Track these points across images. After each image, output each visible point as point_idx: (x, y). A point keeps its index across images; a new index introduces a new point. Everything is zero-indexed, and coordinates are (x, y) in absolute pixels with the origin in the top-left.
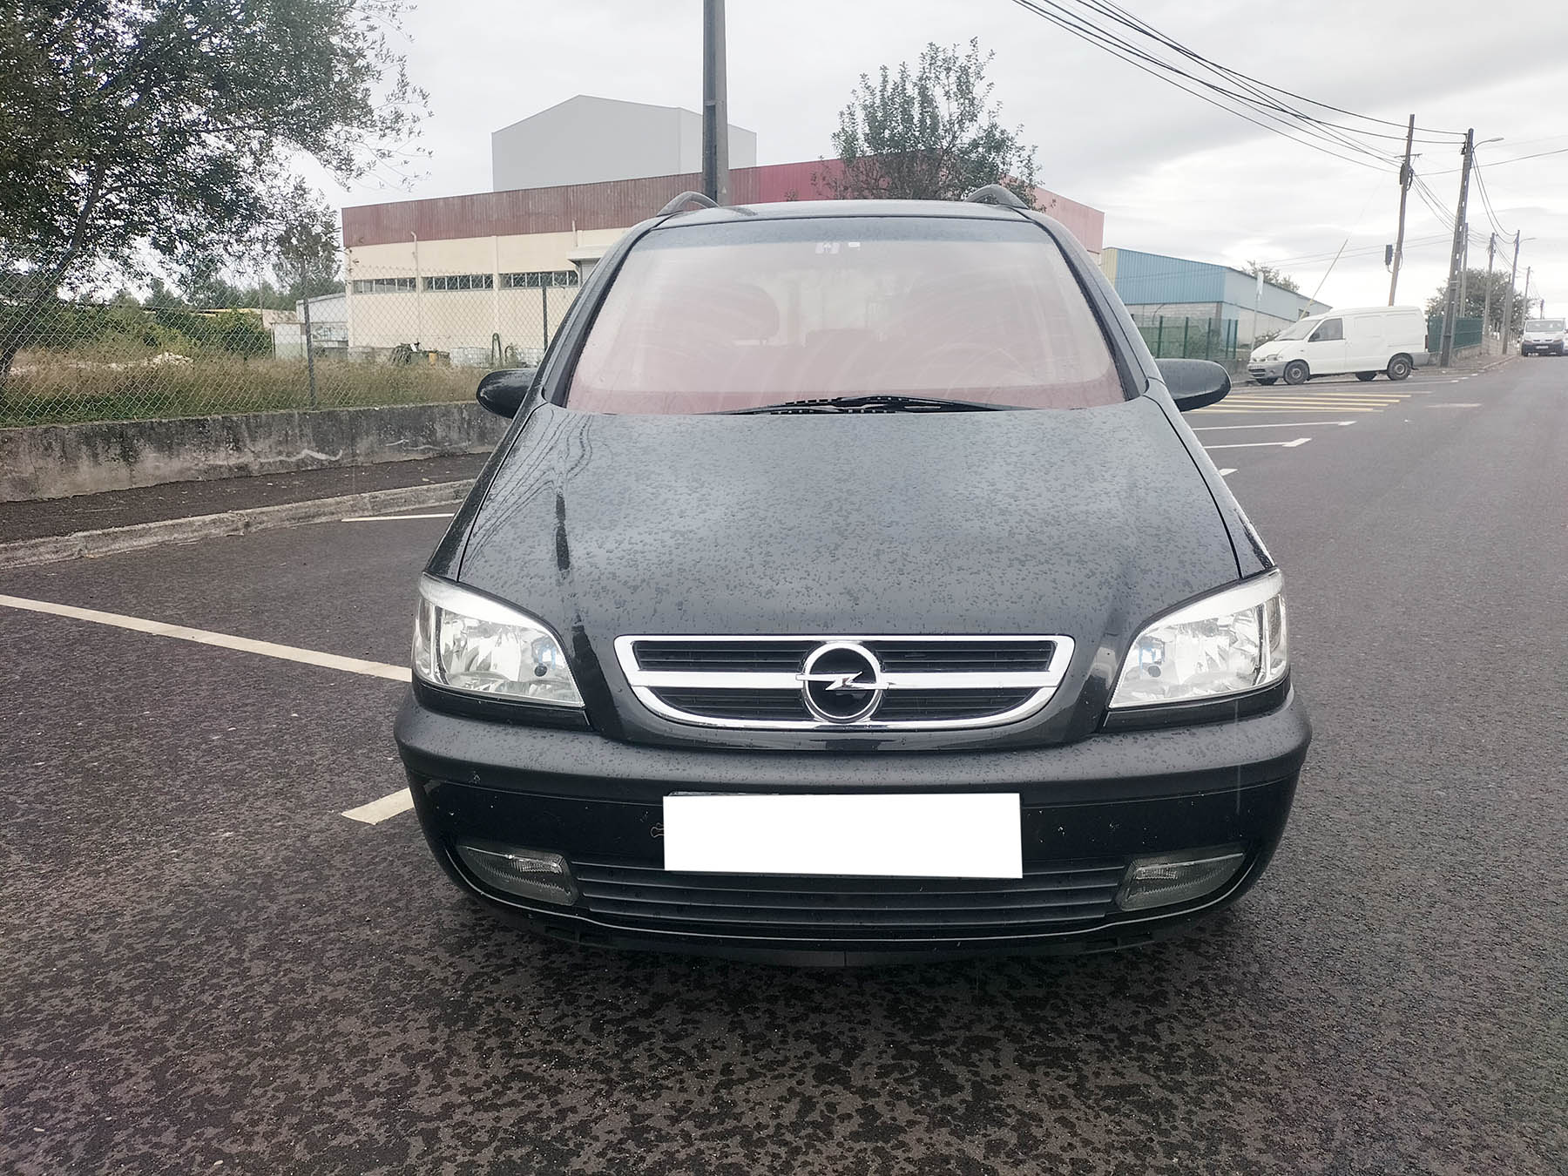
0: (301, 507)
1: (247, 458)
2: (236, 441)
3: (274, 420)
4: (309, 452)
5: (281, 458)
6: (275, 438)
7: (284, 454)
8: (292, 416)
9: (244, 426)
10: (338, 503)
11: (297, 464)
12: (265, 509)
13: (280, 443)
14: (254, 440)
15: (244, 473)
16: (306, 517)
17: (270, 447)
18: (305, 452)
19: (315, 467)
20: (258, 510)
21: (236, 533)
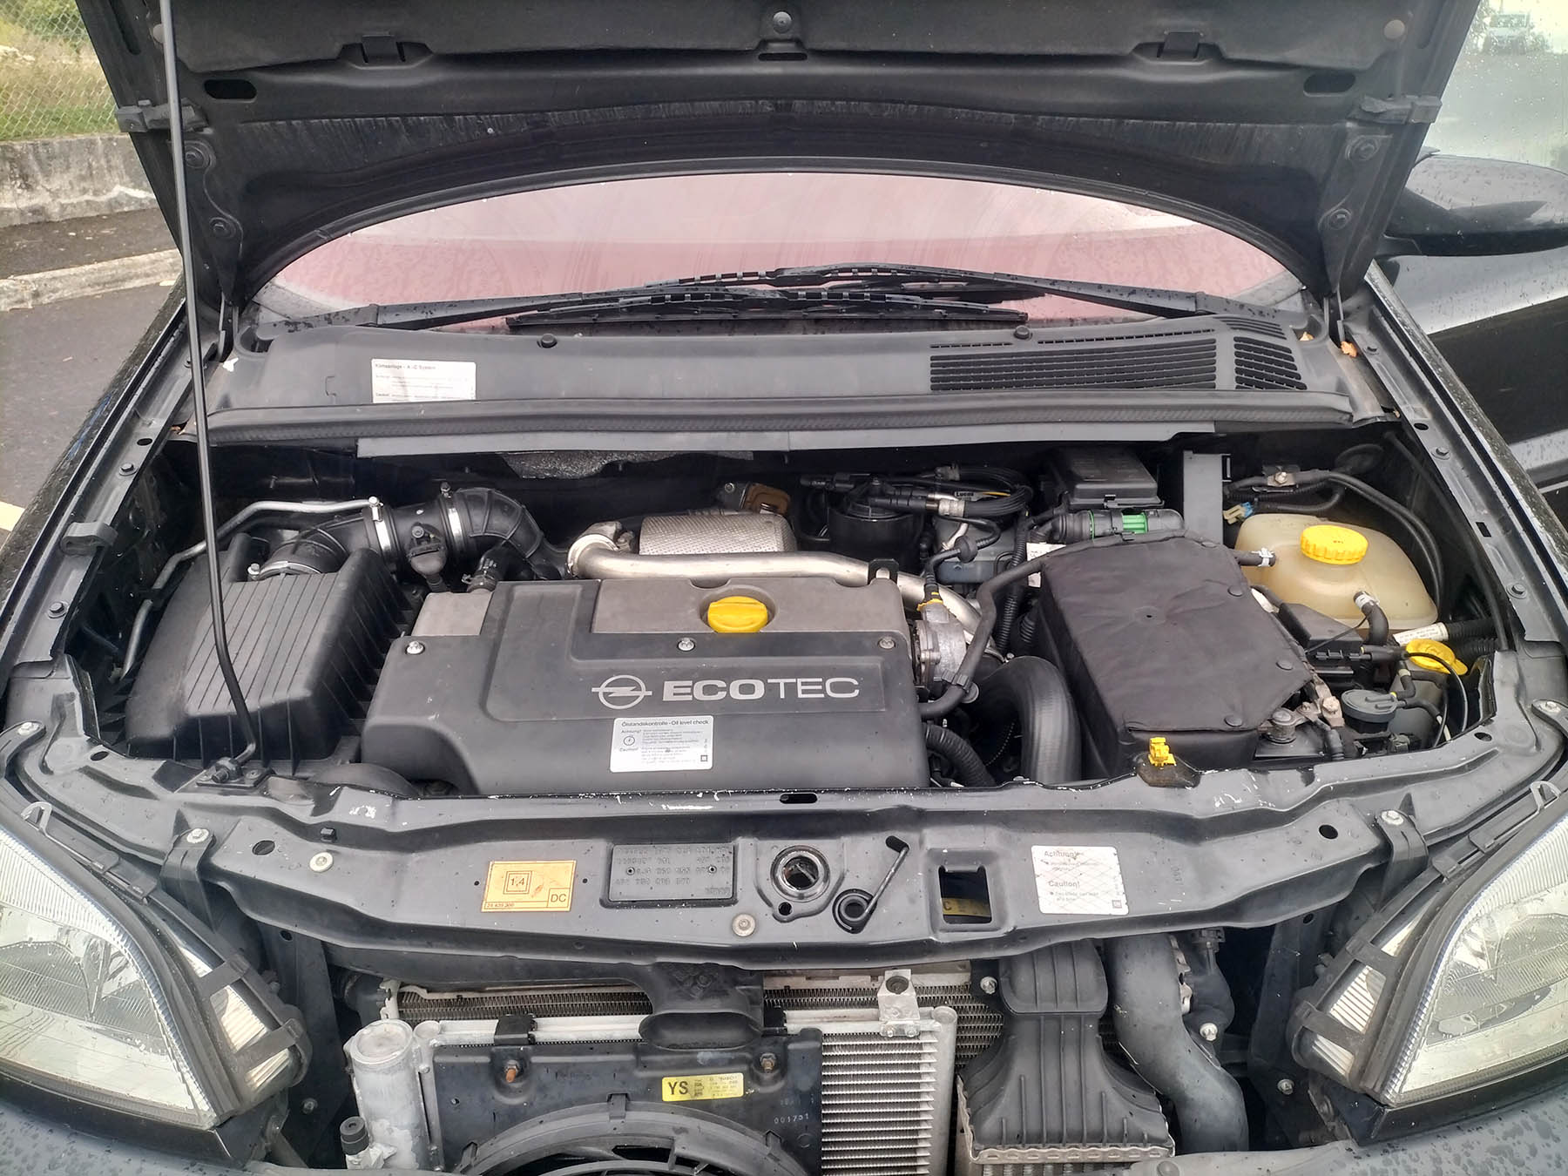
0: (104, 269)
1: (41, 199)
2: (24, 177)
3: (71, 149)
4: (123, 189)
5: (87, 197)
6: (75, 171)
7: (91, 193)
8: (93, 142)
9: (31, 157)
10: (153, 262)
11: (110, 204)
12: (58, 273)
13: (82, 178)
14: (47, 175)
15: (41, 218)
16: (114, 282)
17: (70, 183)
18: (118, 190)
19: (132, 208)
20: (49, 274)
21: (22, 306)
